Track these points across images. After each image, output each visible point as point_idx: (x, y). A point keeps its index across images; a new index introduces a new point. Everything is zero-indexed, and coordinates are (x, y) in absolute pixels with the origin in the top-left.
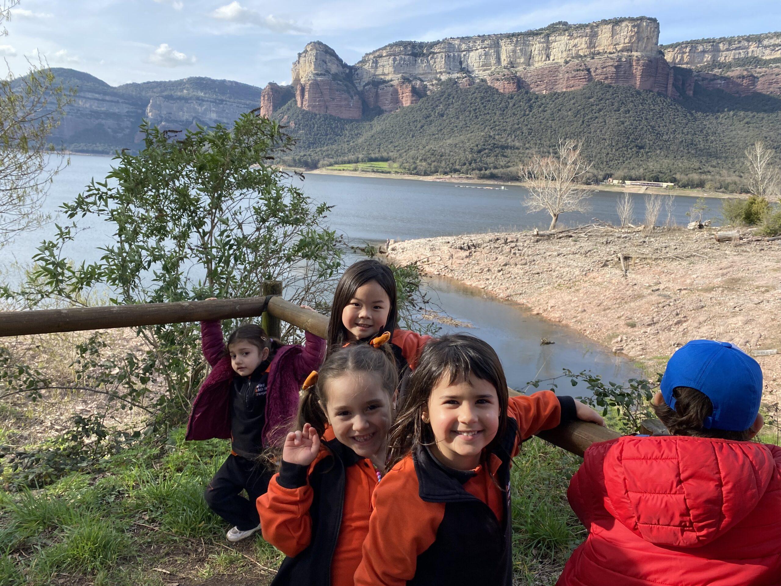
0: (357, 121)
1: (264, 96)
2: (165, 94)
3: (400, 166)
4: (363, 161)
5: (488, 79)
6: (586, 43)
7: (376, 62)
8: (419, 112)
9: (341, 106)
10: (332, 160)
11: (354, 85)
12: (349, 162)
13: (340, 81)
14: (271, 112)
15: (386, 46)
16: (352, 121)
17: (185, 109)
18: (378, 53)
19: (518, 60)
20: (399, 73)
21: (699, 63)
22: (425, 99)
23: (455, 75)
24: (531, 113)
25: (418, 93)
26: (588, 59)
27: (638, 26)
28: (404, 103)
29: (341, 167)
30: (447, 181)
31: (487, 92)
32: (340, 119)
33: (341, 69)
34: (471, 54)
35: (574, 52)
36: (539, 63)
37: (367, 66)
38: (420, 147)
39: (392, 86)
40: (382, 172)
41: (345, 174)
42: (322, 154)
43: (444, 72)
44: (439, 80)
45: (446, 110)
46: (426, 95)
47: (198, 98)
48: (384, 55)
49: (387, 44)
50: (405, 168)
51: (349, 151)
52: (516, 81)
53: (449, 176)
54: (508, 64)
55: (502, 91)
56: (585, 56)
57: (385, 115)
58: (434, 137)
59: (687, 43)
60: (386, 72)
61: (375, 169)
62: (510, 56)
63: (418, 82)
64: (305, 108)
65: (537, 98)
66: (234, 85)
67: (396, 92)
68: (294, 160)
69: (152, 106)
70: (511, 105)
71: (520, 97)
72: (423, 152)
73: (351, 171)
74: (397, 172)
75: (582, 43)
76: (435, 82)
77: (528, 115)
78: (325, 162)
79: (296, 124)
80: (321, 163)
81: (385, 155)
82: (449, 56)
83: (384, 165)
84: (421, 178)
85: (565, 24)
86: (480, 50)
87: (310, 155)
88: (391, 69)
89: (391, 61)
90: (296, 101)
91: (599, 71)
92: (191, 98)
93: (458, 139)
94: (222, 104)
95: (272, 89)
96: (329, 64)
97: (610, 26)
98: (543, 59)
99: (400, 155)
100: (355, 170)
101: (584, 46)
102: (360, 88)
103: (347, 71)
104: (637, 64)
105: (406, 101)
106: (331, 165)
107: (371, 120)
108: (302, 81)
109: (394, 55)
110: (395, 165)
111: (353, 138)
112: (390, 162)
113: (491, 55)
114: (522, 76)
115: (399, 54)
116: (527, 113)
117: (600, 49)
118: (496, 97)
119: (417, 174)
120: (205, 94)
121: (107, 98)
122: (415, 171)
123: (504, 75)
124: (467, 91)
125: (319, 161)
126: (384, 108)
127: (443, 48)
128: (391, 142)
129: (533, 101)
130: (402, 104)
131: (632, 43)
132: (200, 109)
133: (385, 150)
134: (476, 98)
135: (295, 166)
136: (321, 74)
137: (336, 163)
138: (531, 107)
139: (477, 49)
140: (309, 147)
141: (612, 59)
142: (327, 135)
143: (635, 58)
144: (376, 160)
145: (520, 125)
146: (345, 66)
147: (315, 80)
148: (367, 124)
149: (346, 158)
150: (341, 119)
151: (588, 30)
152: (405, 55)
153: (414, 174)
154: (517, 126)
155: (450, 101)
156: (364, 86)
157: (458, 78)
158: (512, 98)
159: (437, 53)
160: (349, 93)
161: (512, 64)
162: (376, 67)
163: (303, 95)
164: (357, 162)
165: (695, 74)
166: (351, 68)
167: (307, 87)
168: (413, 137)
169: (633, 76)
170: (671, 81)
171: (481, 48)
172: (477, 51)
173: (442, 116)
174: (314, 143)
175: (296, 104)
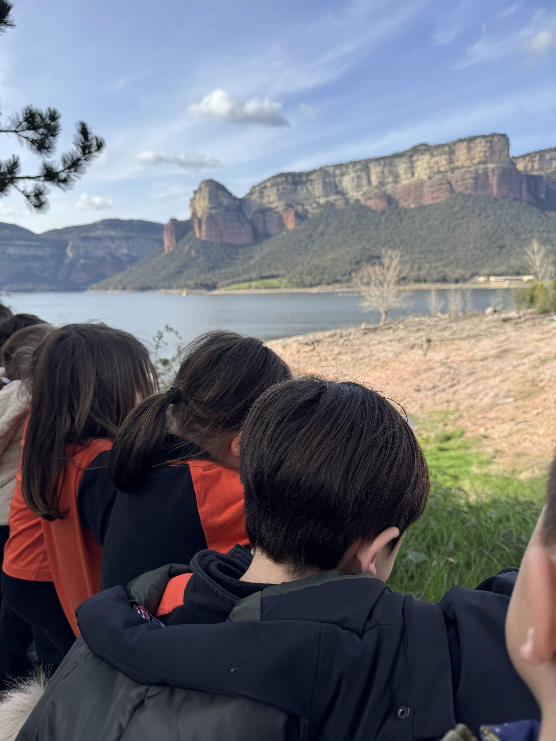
0: (249, 245)
1: (167, 231)
2: (82, 235)
3: (289, 281)
4: (256, 279)
5: (361, 199)
6: (445, 159)
7: (261, 193)
8: (302, 233)
9: (234, 234)
10: (229, 281)
11: (244, 214)
12: (244, 282)
13: (232, 212)
14: (174, 244)
15: (270, 178)
16: (244, 246)
17: (100, 247)
18: (262, 186)
19: (387, 180)
20: (283, 201)
21: (548, 169)
22: (306, 221)
23: (332, 198)
24: (402, 225)
25: (300, 217)
26: (449, 174)
27: (491, 142)
28: (289, 226)
29: (237, 286)
30: (331, 291)
31: (361, 210)
32: (234, 246)
33: (232, 201)
34: (345, 178)
35: (435, 168)
36: (405, 181)
37: (255, 197)
38: (306, 263)
39: (277, 213)
40: (274, 288)
41: (240, 292)
42: (220, 277)
43: (322, 196)
44: (318, 203)
45: (326, 229)
46: (307, 217)
47: (110, 237)
48: (269, 186)
49: (270, 176)
50: (293, 283)
51: (244, 272)
52: (386, 198)
53: (332, 287)
54: (378, 184)
55: (374, 208)
56: (446, 171)
57: (273, 239)
58: (317, 254)
59: (536, 153)
60: (271, 200)
61: (267, 286)
62: (379, 178)
63: (300, 207)
64: (204, 238)
65: (406, 212)
66: (141, 223)
67: (280, 218)
68: (197, 284)
69: (71, 247)
70: (383, 220)
71: (390, 212)
72: (308, 267)
73: (245, 289)
74: (286, 287)
75: (442, 161)
76: (314, 206)
77: (399, 227)
78: (223, 283)
79: (196, 253)
80: (220, 284)
81: (275, 272)
82: (326, 182)
83: (274, 282)
84: (308, 290)
85: (426, 145)
86: (352, 174)
87: (209, 279)
88: (276, 198)
89: (275, 191)
90: (194, 233)
91: (459, 183)
92: (104, 238)
93: (338, 254)
94: (131, 240)
95: (173, 224)
96: (221, 198)
97: (465, 144)
98: (409, 177)
99: (288, 272)
100: (250, 287)
101: (444, 162)
102: (249, 217)
103: (238, 203)
104: (493, 175)
105: (291, 224)
106: (228, 285)
107: (261, 243)
108: (199, 214)
109: (278, 185)
110: (285, 281)
111: (246, 261)
112: (279, 279)
113: (362, 177)
114: (391, 194)
115: (282, 183)
117: (459, 164)
118: (369, 214)
119: (304, 286)
120: (116, 232)
121: (34, 243)
122: (302, 284)
123: (376, 194)
124: (343, 211)
125: (217, 283)
126: (272, 232)
127: (320, 176)
128: (280, 261)
129: (403, 214)
130: (287, 228)
131: (487, 157)
132: (113, 246)
133: (275, 269)
134: (352, 216)
135: (198, 289)
136: (215, 208)
137: (233, 283)
138: (401, 220)
139: (350, 174)
140: (209, 272)
141: (470, 172)
142: (223, 259)
143: (490, 170)
144: (267, 277)
145: (392, 237)
146: (235, 198)
147: (210, 213)
148: (257, 247)
149: (241, 278)
150: (236, 245)
151: (446, 149)
152: (287, 184)
153: (301, 287)
154: (389, 238)
155: (329, 221)
156: (253, 215)
157: (335, 200)
158: (384, 214)
159: (314, 180)
160: (240, 222)
161: (382, 184)
162: (263, 197)
163: (200, 227)
164: (250, 280)
165: (545, 179)
166: (240, 200)
168: (298, 255)
169: (489, 185)
170: (524, 186)
171: (354, 172)
173: (323, 234)
174: (213, 268)
175: (195, 235)
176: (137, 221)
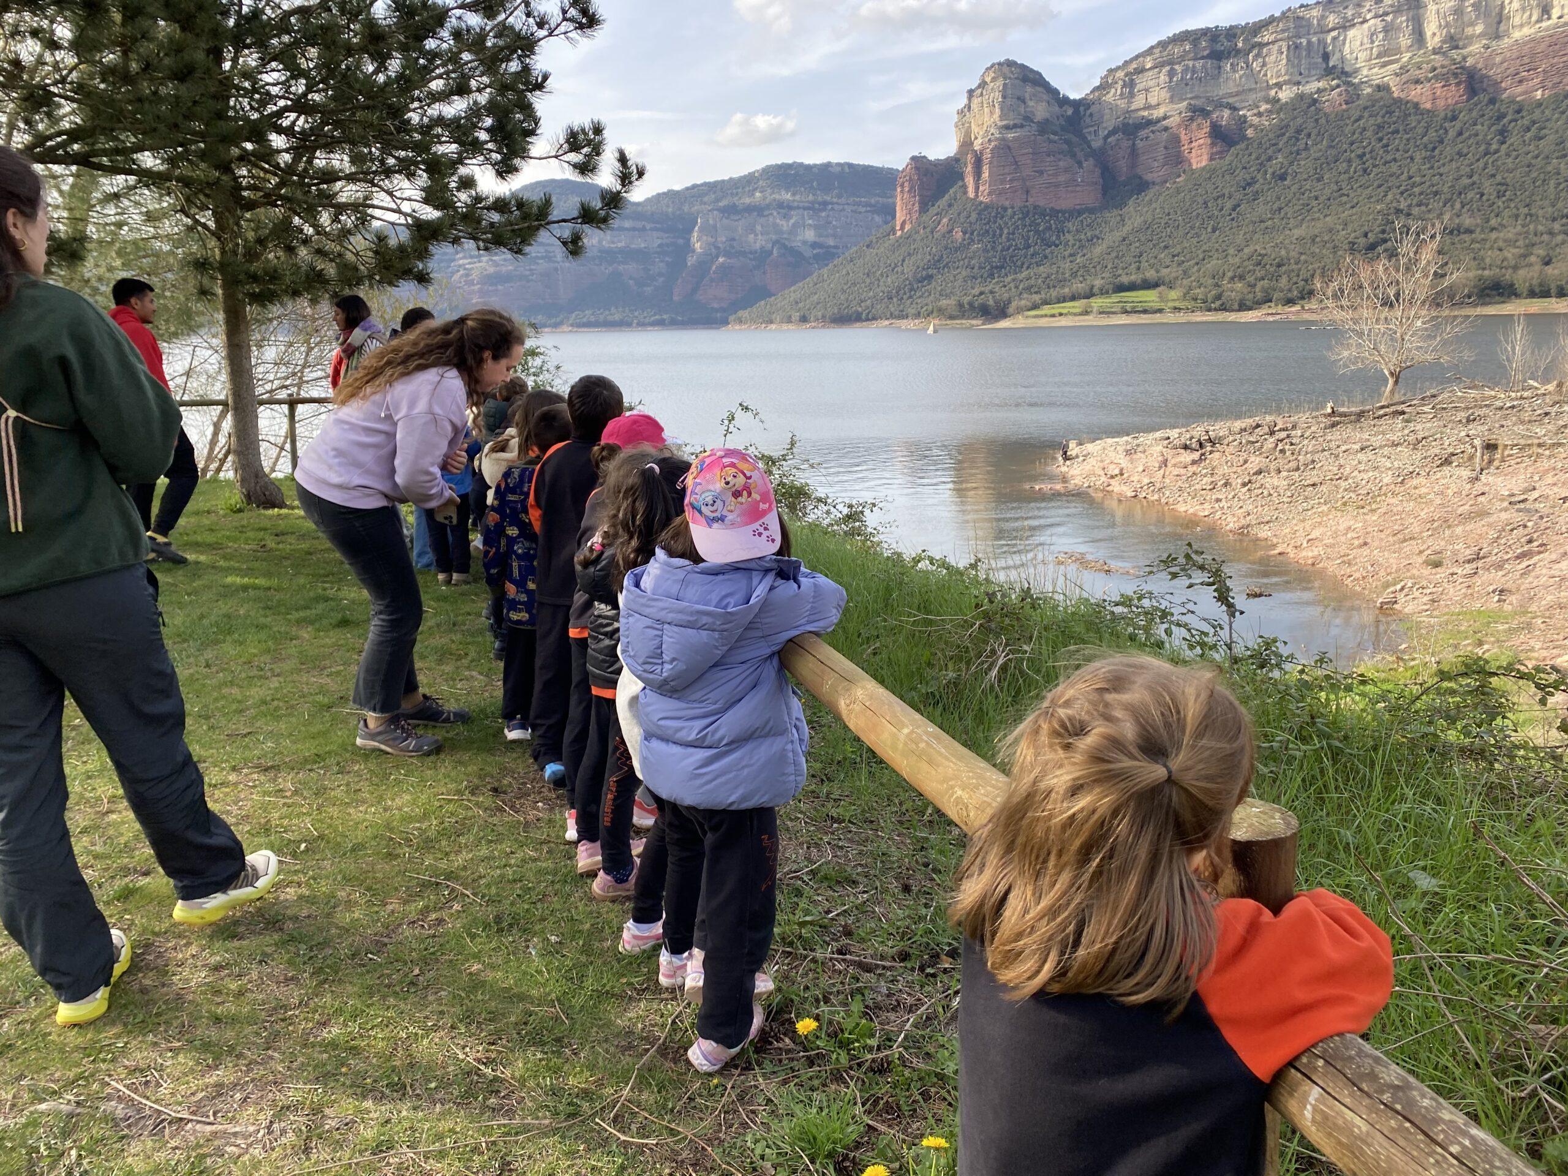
0: (1092, 211)
1: (902, 186)
2: (723, 203)
3: (1185, 295)
4: (1103, 292)
5: (1393, 83)
7: (1130, 84)
8: (1227, 177)
9: (1057, 186)
10: (1036, 298)
11: (1084, 138)
12: (1073, 298)
13: (1054, 134)
14: (915, 216)
15: (1152, 48)
16: (1080, 213)
17: (759, 228)
18: (1134, 65)
19: (1469, 31)
20: (1183, 100)
22: (1243, 145)
23: (1312, 86)
24: (1504, 147)
25: (1225, 137)
28: (1193, 161)
29: (1056, 309)
30: (1293, 318)
31: (1391, 113)
32: (1054, 213)
33: (1057, 108)
34: (1351, 33)
36: (1523, 29)
37: (1109, 97)
38: (1231, 251)
39: (1166, 129)
40: (1145, 312)
41: (1063, 322)
42: (1017, 287)
43: (1286, 83)
44: (1275, 101)
45: (1291, 163)
46: (1244, 138)
47: (781, 205)
48: (1148, 66)
49: (1154, 42)
50: (1195, 299)
51: (1074, 275)
52: (1463, 78)
53: (1297, 308)
54: (1443, 42)
55: (1428, 106)
57: (1151, 193)
58: (1263, 225)
60: (1153, 101)
61: (1128, 307)
62: (1447, 25)
63: (1226, 113)
64: (984, 198)
65: (1519, 112)
66: (847, 170)
67: (1176, 140)
68: (961, 305)
69: (701, 230)
70: (1452, 133)
71: (1474, 114)
72: (1237, 260)
73: (1075, 314)
74: (1177, 309)
76: (1264, 107)
77: (1497, 151)
78: (1023, 302)
79: (964, 233)
80: (1014, 304)
81: (1151, 274)
82: (1297, 47)
83: (1149, 297)
84: (1232, 317)
86: (1372, 22)
87: (991, 292)
88: (1165, 95)
89: (1163, 78)
90: (965, 187)
92: (768, 207)
93: (1319, 224)
94: (824, 210)
95: (917, 168)
96: (1031, 103)
98: (1534, 18)
99: (1185, 272)
100: (1086, 313)
102: (1096, 144)
103: (1070, 112)
105: (1199, 156)
106: (1035, 307)
107: (1122, 204)
108: (977, 146)
109: (1171, 63)
110: (1173, 294)
111: (1082, 247)
112: (1162, 288)
113: (1399, 29)
114: (1479, 66)
115: (1182, 58)
116: (1494, 147)
118: (1413, 120)
119: (1223, 308)
120: (794, 194)
122: (1218, 303)
123: (1435, 69)
124: (1341, 116)
125: (1010, 302)
126: (1149, 177)
127: (1283, 31)
128: (1166, 247)
129: (1509, 117)
130: (1190, 164)
132: (785, 225)
133: (1152, 266)
134: (1364, 129)
135: (963, 317)
136: (1015, 126)
137: (1046, 302)
138: (1503, 133)
139: (1365, 21)
140: (992, 276)
142: (1028, 247)
144: (1132, 287)
145: (1475, 178)
146: (1066, 101)
147: (1003, 139)
148: (1112, 216)
149: (1067, 290)
150: (1058, 212)
152: (1195, 59)
153: (1216, 310)
154: (1466, 181)
155: (1301, 144)
156: (1106, 138)
157: (1319, 91)
158: (1454, 118)
159: (1268, 44)
160: (1073, 155)
161: (1453, 41)
162: (1132, 95)
163: (978, 174)
164: (1090, 295)
166: (1077, 104)
167: (987, 155)
168: (1214, 231)
171: (1376, 16)
172: (1366, 26)
173: (1283, 178)
174: (1002, 267)
175: (965, 193)
176: (839, 164)
